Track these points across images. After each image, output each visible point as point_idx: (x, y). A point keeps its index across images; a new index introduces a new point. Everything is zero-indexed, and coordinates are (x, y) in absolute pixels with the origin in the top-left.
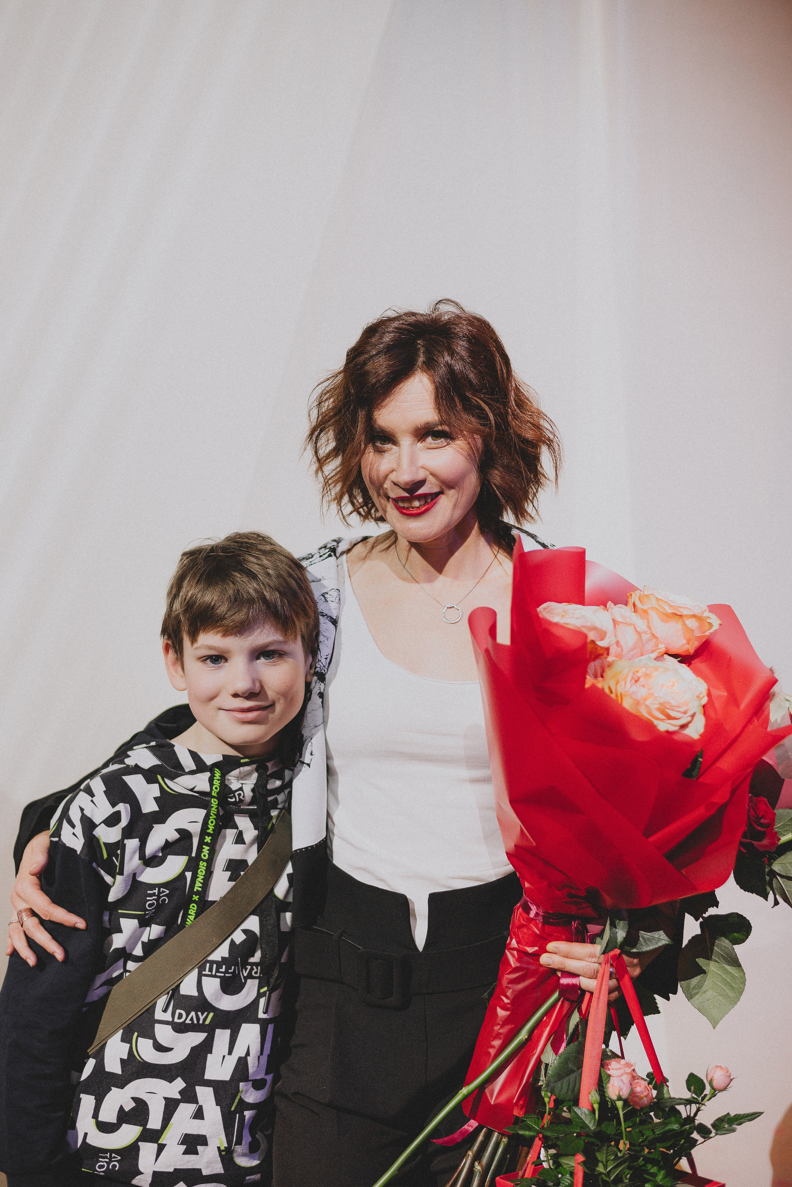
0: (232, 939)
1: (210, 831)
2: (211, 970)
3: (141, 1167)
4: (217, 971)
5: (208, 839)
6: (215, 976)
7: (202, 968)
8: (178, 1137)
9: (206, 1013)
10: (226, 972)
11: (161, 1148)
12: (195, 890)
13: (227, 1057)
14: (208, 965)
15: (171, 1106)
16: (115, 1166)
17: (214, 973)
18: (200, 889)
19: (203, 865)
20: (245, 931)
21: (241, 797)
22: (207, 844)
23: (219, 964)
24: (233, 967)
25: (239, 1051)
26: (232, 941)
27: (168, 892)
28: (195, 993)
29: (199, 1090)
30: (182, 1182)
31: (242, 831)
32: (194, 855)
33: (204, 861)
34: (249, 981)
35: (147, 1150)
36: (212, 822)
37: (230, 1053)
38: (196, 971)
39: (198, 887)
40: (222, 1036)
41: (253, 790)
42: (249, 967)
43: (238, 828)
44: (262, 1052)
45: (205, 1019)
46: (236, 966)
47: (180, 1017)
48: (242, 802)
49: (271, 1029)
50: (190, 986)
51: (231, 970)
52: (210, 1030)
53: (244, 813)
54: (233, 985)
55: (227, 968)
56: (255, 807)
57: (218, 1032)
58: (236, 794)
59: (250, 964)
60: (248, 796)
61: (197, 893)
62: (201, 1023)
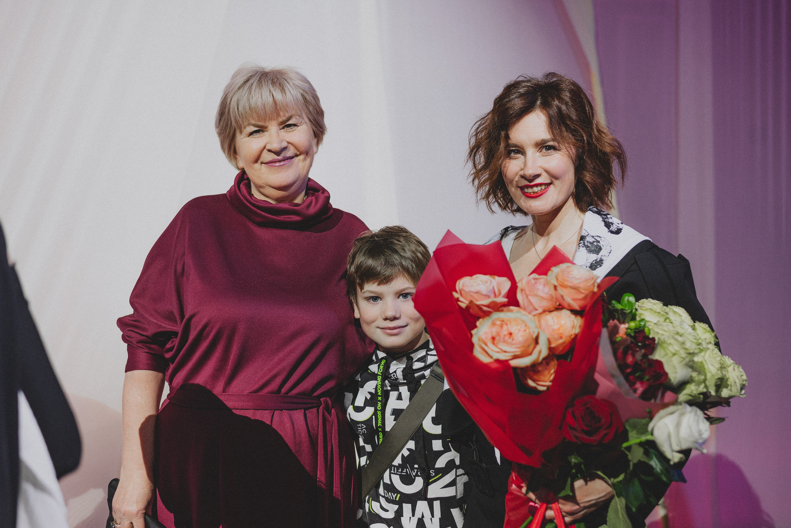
1: (380, 393)
2: (394, 471)
4: (397, 471)
5: (380, 398)
6: (396, 474)
7: (391, 470)
9: (396, 494)
10: (402, 472)
12: (379, 426)
13: (412, 518)
14: (393, 467)
17: (396, 472)
18: (381, 425)
19: (379, 413)
20: (408, 449)
21: (395, 376)
22: (380, 401)
23: (398, 468)
24: (405, 469)
25: (418, 515)
26: (403, 455)
27: (365, 427)
28: (389, 483)
31: (401, 393)
33: (380, 410)
34: (417, 478)
36: (380, 388)
37: (413, 515)
39: (380, 424)
41: (403, 371)
42: (416, 470)
43: (399, 391)
44: (433, 516)
45: (396, 497)
46: (407, 470)
47: (386, 495)
48: (398, 379)
49: (437, 504)
50: (386, 480)
51: (405, 471)
52: (400, 503)
53: (403, 384)
54: (408, 480)
55: (402, 470)
56: (405, 381)
57: (404, 505)
58: (392, 375)
59: (416, 468)
60: (400, 375)
61: (380, 427)
62: (394, 499)
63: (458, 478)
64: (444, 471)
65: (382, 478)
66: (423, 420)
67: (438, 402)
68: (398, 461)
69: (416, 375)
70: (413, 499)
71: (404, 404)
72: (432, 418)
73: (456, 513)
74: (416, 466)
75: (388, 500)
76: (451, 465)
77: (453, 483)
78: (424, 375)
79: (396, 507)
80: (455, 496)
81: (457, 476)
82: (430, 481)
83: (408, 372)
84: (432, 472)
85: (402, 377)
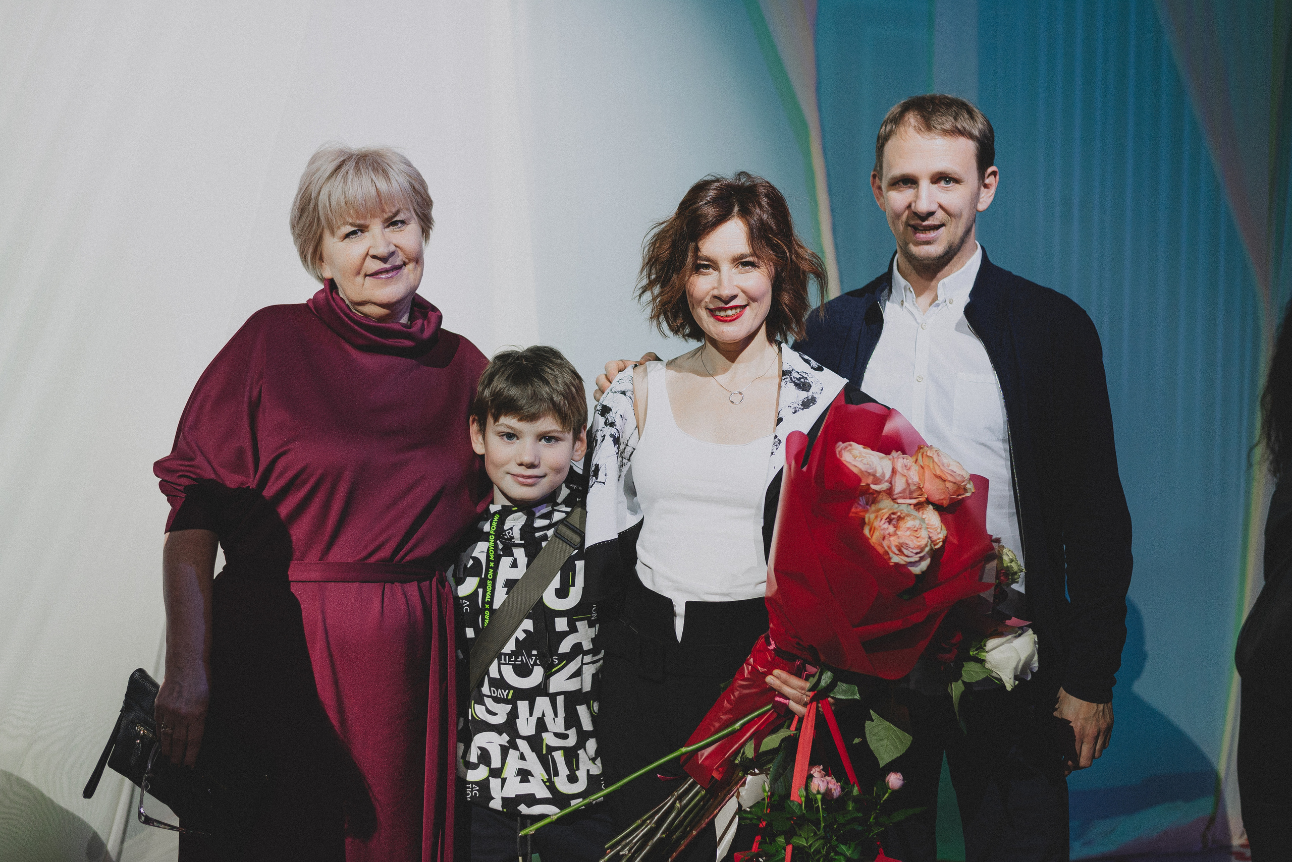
0: (517, 637)
1: (492, 558)
2: (505, 660)
3: (493, 794)
4: (509, 660)
5: (492, 564)
6: (508, 664)
7: (500, 659)
8: (514, 771)
9: (507, 691)
10: (516, 661)
11: (504, 781)
12: (486, 601)
13: (529, 718)
14: (503, 656)
15: (504, 751)
16: (475, 794)
17: (507, 662)
18: (489, 600)
19: (489, 583)
20: (525, 631)
21: (510, 534)
22: (492, 568)
23: (510, 656)
24: (520, 657)
25: (537, 714)
26: (517, 639)
27: (468, 603)
28: (498, 677)
29: (519, 742)
30: (523, 804)
31: (516, 558)
32: (483, 576)
33: (490, 580)
34: (535, 668)
35: (495, 783)
36: (491, 552)
37: (531, 715)
38: (496, 661)
39: (487, 599)
40: (523, 706)
41: (521, 530)
42: (534, 658)
43: (514, 557)
44: (556, 715)
45: (507, 695)
46: (523, 657)
47: (494, 693)
48: (513, 538)
49: (560, 700)
50: (493, 671)
51: (520, 659)
52: (513, 702)
53: (518, 545)
54: (523, 671)
55: (516, 658)
56: (523, 542)
57: (519, 703)
58: (507, 532)
59: (534, 655)
60: (516, 533)
61: (488, 603)
62: (505, 697)
63: (584, 667)
64: (568, 658)
65: (488, 673)
66: (543, 593)
67: (562, 569)
68: (510, 647)
69: (537, 535)
70: (530, 695)
71: (518, 573)
72: (556, 590)
73: (582, 710)
74: (535, 652)
75: (497, 700)
76: (577, 649)
77: (578, 673)
78: (546, 535)
79: (509, 707)
80: (581, 690)
81: (583, 664)
82: (553, 670)
83: (528, 530)
84: (555, 659)
85: (518, 536)
